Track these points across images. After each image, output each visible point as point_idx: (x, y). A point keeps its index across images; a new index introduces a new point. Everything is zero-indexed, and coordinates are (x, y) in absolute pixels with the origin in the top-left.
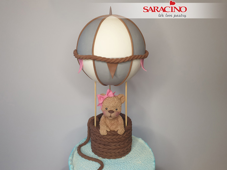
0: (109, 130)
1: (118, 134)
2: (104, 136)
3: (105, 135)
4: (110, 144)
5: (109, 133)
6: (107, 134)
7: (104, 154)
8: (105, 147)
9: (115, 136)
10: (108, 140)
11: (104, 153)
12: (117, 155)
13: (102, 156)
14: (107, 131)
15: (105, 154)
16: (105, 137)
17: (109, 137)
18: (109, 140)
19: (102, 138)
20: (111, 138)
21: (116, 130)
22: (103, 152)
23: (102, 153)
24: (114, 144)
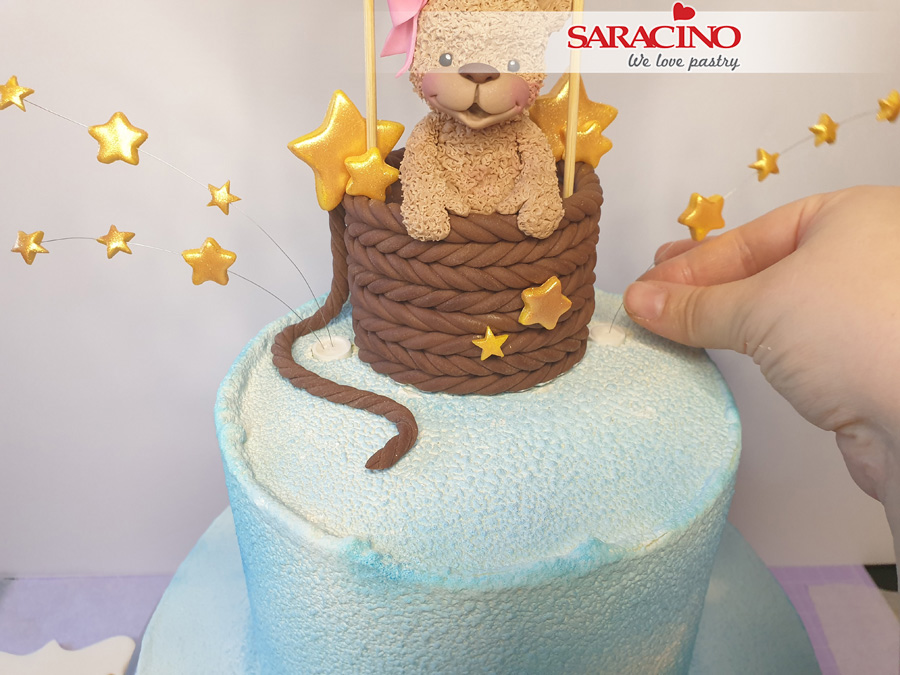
0: (461, 209)
1: (520, 237)
2: (431, 243)
3: (441, 236)
4: (466, 298)
5: (467, 228)
6: (447, 232)
7: (428, 365)
8: (439, 319)
9: (500, 248)
10: (454, 276)
11: (431, 358)
12: (507, 372)
13: (418, 374)
14: (450, 213)
15: (439, 361)
16: (434, 252)
17: (465, 252)
18: (463, 275)
19: (417, 265)
20: (478, 262)
21: (506, 208)
22: (423, 351)
23: (420, 356)
24: (494, 300)
